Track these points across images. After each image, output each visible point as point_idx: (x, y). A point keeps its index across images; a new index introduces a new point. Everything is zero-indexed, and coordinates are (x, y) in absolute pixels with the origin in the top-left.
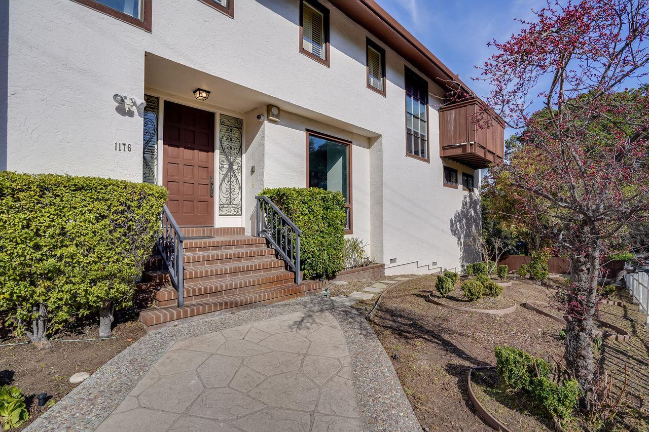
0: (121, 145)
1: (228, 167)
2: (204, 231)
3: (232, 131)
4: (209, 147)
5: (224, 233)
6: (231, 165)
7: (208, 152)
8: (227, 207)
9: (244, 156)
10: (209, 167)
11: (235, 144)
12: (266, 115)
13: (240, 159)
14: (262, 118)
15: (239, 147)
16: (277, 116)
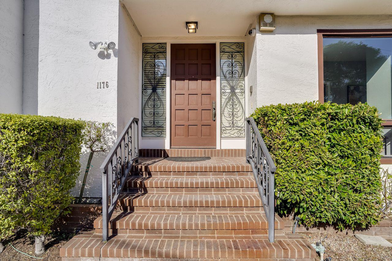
0: (102, 83)
1: (229, 91)
2: (205, 152)
3: (233, 56)
4: (211, 76)
5: (225, 154)
6: (233, 89)
7: (210, 80)
8: (231, 130)
9: (246, 78)
10: (212, 93)
11: (238, 68)
12: (257, 27)
13: (244, 82)
14: (254, 31)
15: (241, 71)
16: (271, 25)
